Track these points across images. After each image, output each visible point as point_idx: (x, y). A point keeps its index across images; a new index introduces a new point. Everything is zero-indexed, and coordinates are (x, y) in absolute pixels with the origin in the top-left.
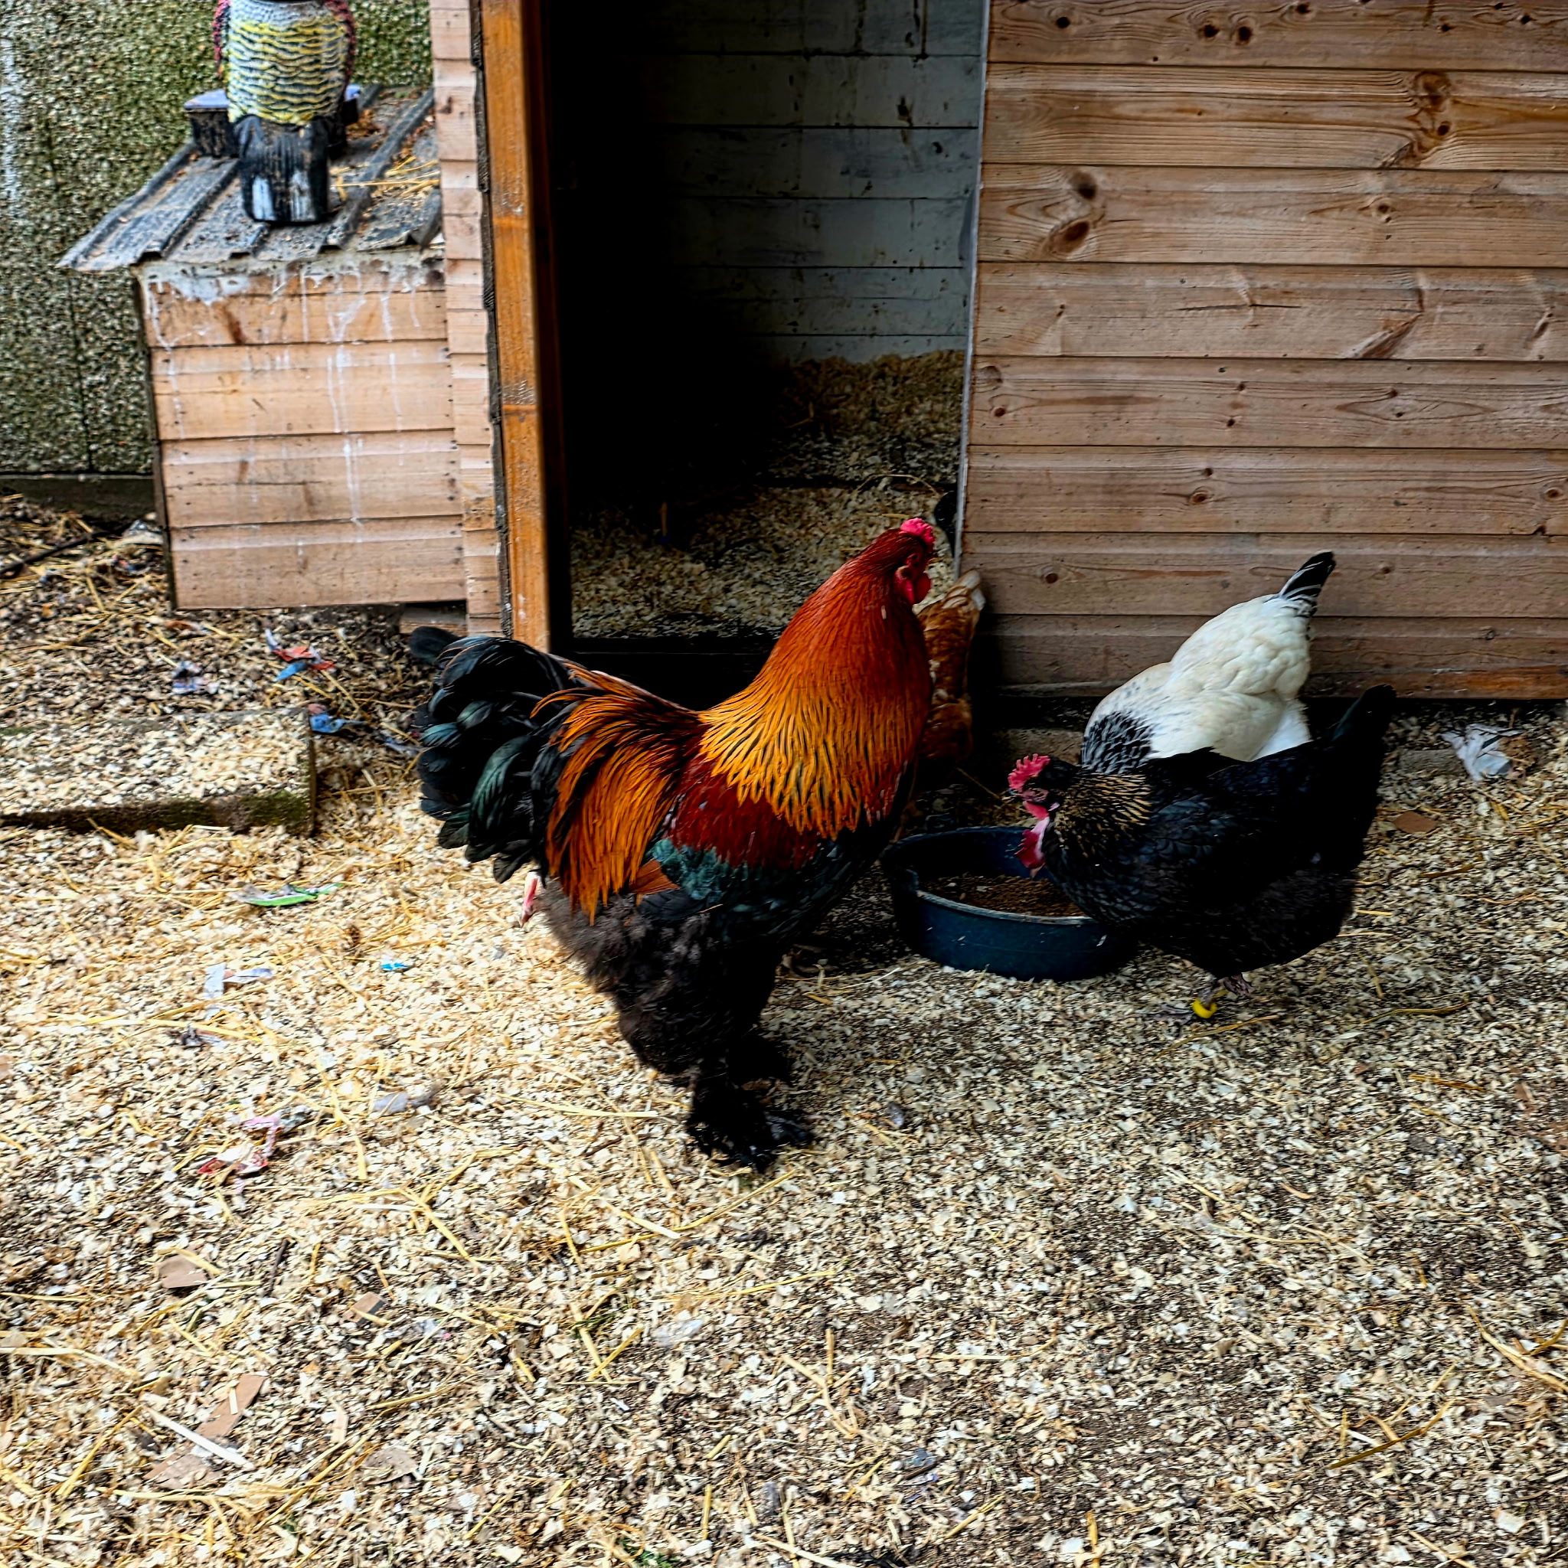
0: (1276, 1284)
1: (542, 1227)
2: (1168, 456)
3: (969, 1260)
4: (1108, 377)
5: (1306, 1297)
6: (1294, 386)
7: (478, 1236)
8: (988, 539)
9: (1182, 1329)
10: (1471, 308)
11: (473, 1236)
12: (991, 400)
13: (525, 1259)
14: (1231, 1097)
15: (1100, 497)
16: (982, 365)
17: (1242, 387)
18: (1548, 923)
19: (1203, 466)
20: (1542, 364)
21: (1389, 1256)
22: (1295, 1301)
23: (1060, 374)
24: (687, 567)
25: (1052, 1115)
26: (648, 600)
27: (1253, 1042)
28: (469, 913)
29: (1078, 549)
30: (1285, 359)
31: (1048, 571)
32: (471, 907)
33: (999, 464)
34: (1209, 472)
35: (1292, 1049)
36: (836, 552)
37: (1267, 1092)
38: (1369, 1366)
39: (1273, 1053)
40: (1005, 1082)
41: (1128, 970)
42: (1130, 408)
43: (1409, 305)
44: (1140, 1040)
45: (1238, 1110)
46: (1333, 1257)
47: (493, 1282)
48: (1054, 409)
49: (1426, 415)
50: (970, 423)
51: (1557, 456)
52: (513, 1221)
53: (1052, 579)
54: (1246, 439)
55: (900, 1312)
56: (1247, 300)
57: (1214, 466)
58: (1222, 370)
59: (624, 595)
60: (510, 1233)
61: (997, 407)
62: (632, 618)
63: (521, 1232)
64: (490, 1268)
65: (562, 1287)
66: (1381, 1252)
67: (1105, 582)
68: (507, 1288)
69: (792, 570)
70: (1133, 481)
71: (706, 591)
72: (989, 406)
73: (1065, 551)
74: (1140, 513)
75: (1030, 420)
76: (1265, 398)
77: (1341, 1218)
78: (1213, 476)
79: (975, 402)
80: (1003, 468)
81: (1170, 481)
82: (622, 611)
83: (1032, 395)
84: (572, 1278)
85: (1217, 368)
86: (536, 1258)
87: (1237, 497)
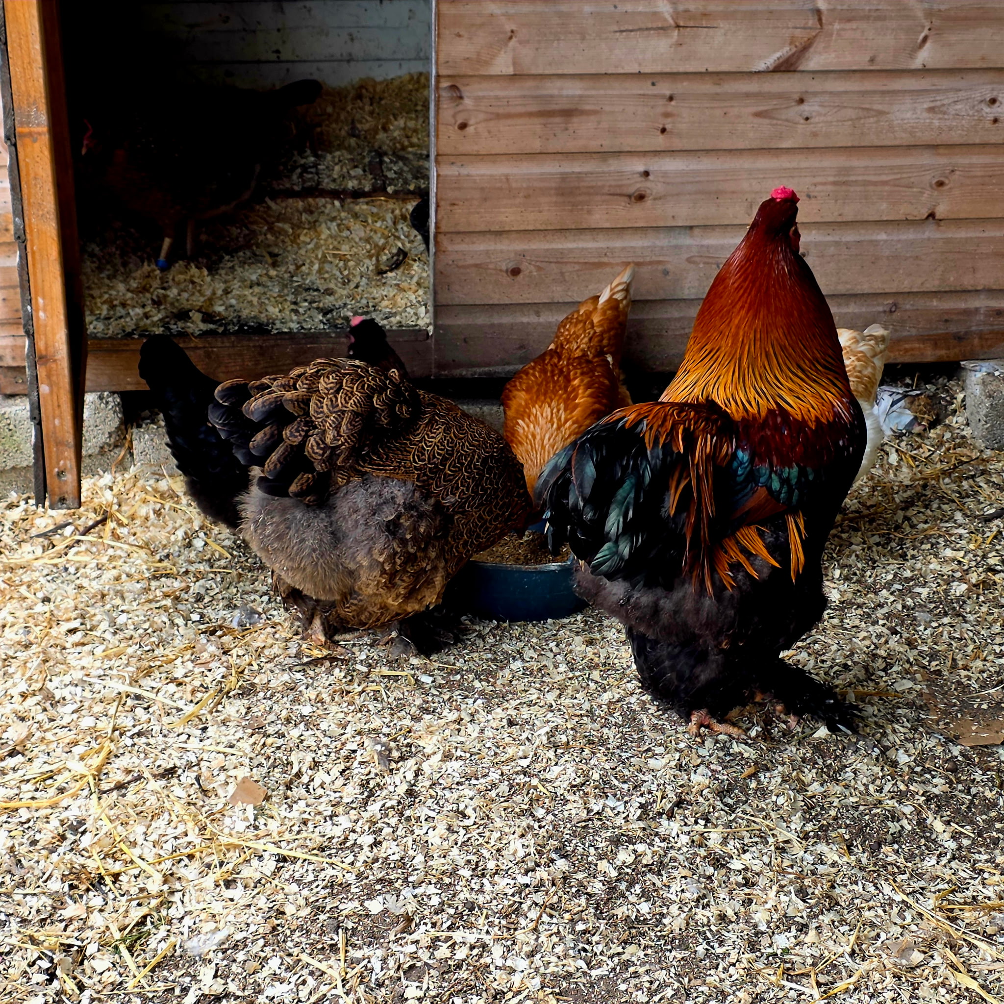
0: (723, 866)
1: (82, 860)
2: (611, 161)
3: (461, 862)
4: (556, 92)
5: (749, 874)
6: (715, 97)
7: (23, 871)
8: (458, 239)
9: (644, 907)
10: (863, 25)
11: (19, 872)
12: (454, 116)
13: (66, 889)
15: (554, 199)
16: (445, 84)
17: (671, 98)
18: (949, 553)
19: (641, 169)
20: (925, 71)
21: (817, 836)
22: (740, 879)
23: (513, 91)
26: (155, 303)
30: (707, 73)
31: (511, 266)
33: (464, 171)
34: (646, 174)
38: (803, 928)
42: (575, 120)
43: (810, 23)
46: (771, 840)
47: (38, 911)
48: (510, 122)
49: (829, 118)
50: (437, 136)
51: (941, 151)
52: (54, 857)
53: (516, 272)
54: (678, 144)
55: (402, 911)
56: (671, 22)
57: (651, 169)
58: (653, 84)
59: (133, 299)
60: (52, 867)
61: (459, 121)
62: (141, 319)
63: (62, 865)
64: (35, 898)
65: (101, 911)
66: (811, 834)
67: (562, 274)
68: (51, 915)
69: (286, 272)
70: (582, 184)
71: (208, 293)
72: (452, 121)
73: (526, 247)
74: (589, 212)
75: (489, 132)
76: (691, 108)
77: (777, 808)
78: (651, 177)
79: (441, 116)
80: (468, 175)
81: (613, 183)
82: (132, 313)
83: (491, 109)
84: (110, 902)
85: (649, 83)
86: (76, 887)
87: (672, 195)
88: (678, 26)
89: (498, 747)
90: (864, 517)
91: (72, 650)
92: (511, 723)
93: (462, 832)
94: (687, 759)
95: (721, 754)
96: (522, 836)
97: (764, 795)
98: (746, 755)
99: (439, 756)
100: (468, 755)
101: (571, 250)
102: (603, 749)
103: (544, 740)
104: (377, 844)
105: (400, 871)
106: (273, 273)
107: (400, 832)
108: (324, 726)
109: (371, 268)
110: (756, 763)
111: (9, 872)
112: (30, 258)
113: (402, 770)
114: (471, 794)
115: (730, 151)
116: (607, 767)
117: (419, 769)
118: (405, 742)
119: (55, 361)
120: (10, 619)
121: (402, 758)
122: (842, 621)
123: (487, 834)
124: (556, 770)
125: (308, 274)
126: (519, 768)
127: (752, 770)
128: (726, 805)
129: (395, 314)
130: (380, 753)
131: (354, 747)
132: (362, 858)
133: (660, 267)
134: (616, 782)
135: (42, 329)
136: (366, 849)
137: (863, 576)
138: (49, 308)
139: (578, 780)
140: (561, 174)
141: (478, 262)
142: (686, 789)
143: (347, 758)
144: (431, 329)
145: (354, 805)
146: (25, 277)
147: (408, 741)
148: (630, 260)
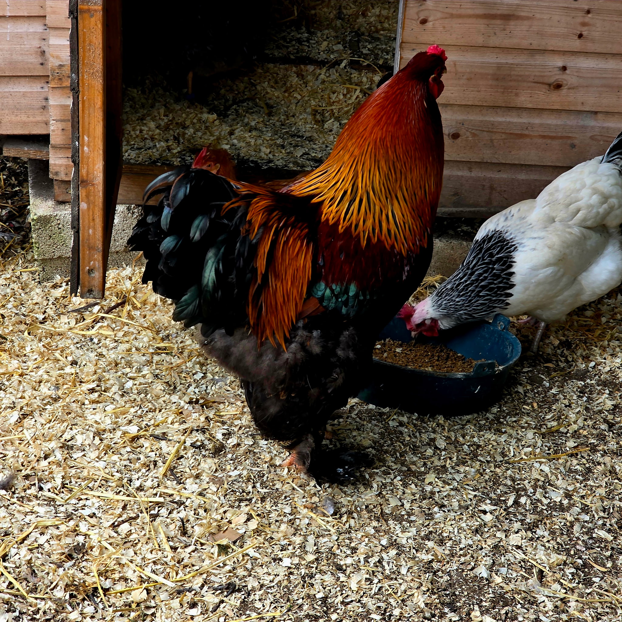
1: (81, 575)
2: (537, 57)
3: (373, 608)
7: (36, 580)
11: (32, 580)
12: (418, 13)
13: (67, 597)
14: (558, 500)
15: (490, 82)
17: (588, 12)
19: (560, 64)
24: (205, 116)
25: (436, 509)
26: (176, 139)
27: (575, 462)
28: (41, 354)
29: (475, 117)
31: (453, 131)
32: (43, 349)
34: (564, 68)
35: (600, 468)
36: (309, 110)
37: (583, 497)
39: (589, 470)
40: (405, 485)
41: (495, 410)
42: (512, 23)
44: (499, 458)
45: (562, 508)
46: (619, 611)
47: (45, 613)
48: (460, 21)
50: (403, 28)
52: (61, 571)
53: (456, 136)
54: (591, 47)
57: (568, 65)
59: (160, 134)
60: (58, 578)
61: (421, 18)
62: (164, 151)
63: (66, 578)
64: (43, 603)
65: (92, 617)
67: (492, 141)
68: (54, 616)
69: (278, 121)
70: (513, 73)
71: (217, 133)
72: (416, 17)
73: (465, 117)
74: (517, 95)
75: (444, 27)
76: (604, 20)
78: (567, 72)
79: (407, 13)
81: (537, 74)
82: (158, 146)
83: (447, 10)
84: (100, 611)
86: (75, 597)
87: (583, 87)
91: (89, 406)
95: (586, 537)
101: (500, 123)
111: (26, 579)
112: (80, 106)
119: (93, 185)
120: (45, 377)
133: (569, 142)
135: (85, 160)
138: (92, 144)
140: (498, 63)
146: (76, 119)
148: (545, 134)
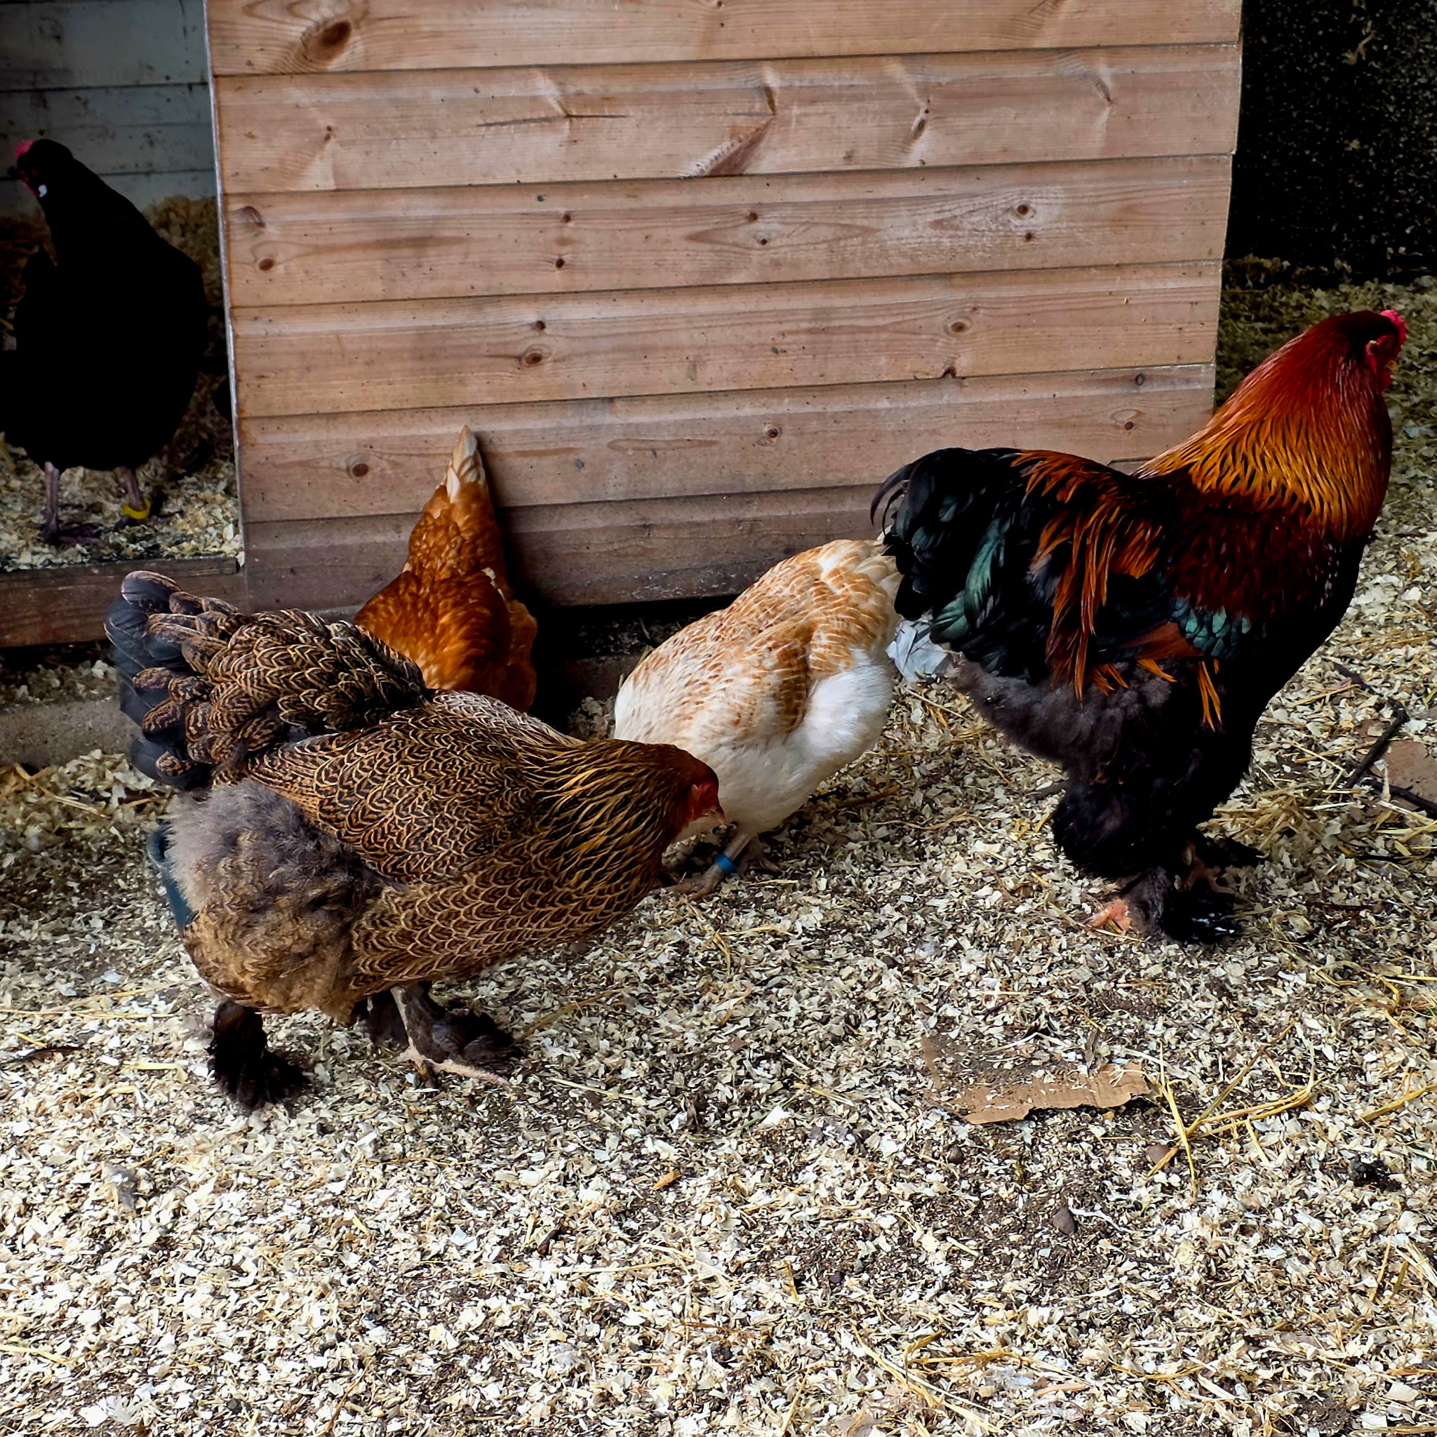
0: (614, 1321)
2: (488, 309)
3: (229, 1342)
4: (400, 214)
5: (651, 1332)
6: (631, 214)
8: (272, 426)
9: (493, 1391)
10: (834, 108)
12: (253, 251)
15: (409, 365)
16: (236, 206)
17: (567, 218)
18: (979, 847)
19: (533, 318)
20: (924, 171)
21: (755, 1269)
22: (635, 1339)
23: (337, 213)
29: (392, 432)
30: (616, 181)
31: (354, 461)
33: (274, 329)
34: (541, 325)
38: (721, 1405)
42: (432, 252)
43: (758, 107)
46: (688, 1278)
48: (336, 257)
49: (795, 241)
50: (230, 281)
51: (957, 281)
53: (361, 470)
54: (582, 282)
55: (133, 1421)
56: (559, 110)
57: (547, 318)
58: (540, 199)
61: (262, 259)
66: (747, 1266)
67: (429, 471)
69: (35, 482)
70: (448, 343)
72: (251, 258)
73: (373, 435)
74: (462, 382)
75: (307, 272)
76: (598, 231)
77: (701, 1231)
78: (547, 331)
79: (233, 253)
80: (280, 335)
81: (493, 340)
83: (305, 240)
85: (534, 197)
87: (580, 355)
88: (569, 116)
89: (301, 1167)
90: (870, 801)
92: (324, 1130)
93: (234, 1296)
94: (577, 1167)
95: (627, 1156)
96: (322, 1296)
97: (684, 1213)
98: (663, 1157)
99: (210, 1186)
100: (255, 1181)
101: (439, 437)
102: (455, 1161)
103: (369, 1151)
104: (105, 1321)
105: (137, 1360)
106: (15, 483)
107: (142, 1303)
108: (44, 1151)
109: (161, 471)
110: (678, 1167)
113: (155, 1210)
114: (254, 1238)
115: (659, 289)
116: (458, 1186)
117: (180, 1207)
118: (164, 1168)
121: (156, 1192)
122: (822, 953)
123: (270, 1297)
124: (382, 1196)
125: (68, 483)
126: (329, 1196)
127: (669, 1178)
128: (628, 1231)
129: (189, 538)
130: (121, 1188)
131: (85, 1179)
132: (82, 1344)
133: (572, 457)
134: (469, 1208)
136: (89, 1330)
137: (860, 886)
139: (413, 1209)
140: (418, 328)
141: (304, 458)
142: (570, 1213)
143: (75, 1196)
144: (241, 558)
145: (78, 1266)
147: (168, 1165)
148: (526, 448)
